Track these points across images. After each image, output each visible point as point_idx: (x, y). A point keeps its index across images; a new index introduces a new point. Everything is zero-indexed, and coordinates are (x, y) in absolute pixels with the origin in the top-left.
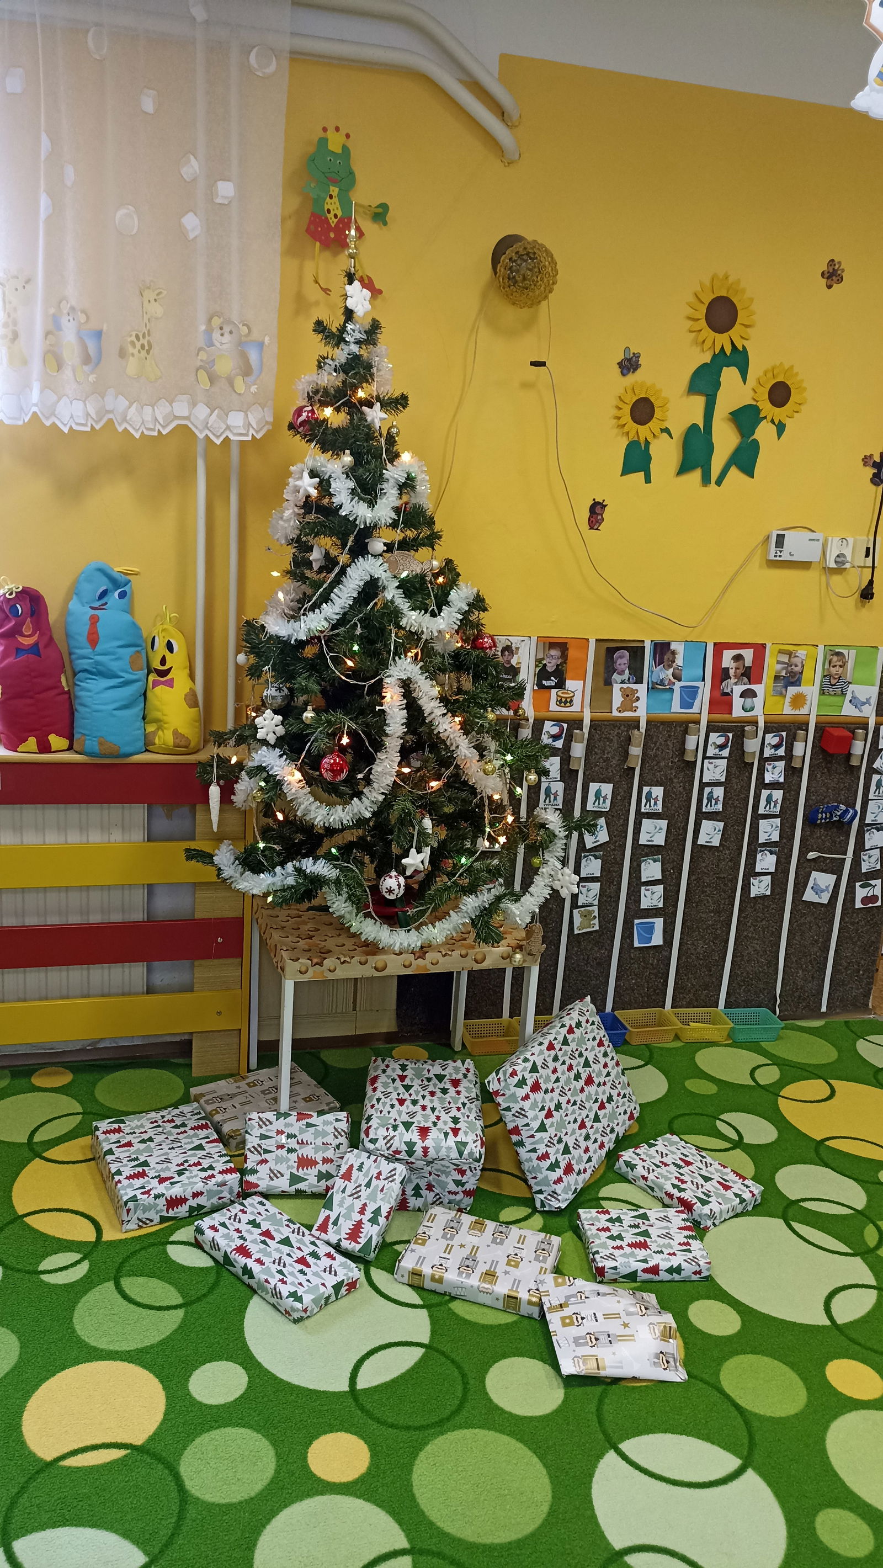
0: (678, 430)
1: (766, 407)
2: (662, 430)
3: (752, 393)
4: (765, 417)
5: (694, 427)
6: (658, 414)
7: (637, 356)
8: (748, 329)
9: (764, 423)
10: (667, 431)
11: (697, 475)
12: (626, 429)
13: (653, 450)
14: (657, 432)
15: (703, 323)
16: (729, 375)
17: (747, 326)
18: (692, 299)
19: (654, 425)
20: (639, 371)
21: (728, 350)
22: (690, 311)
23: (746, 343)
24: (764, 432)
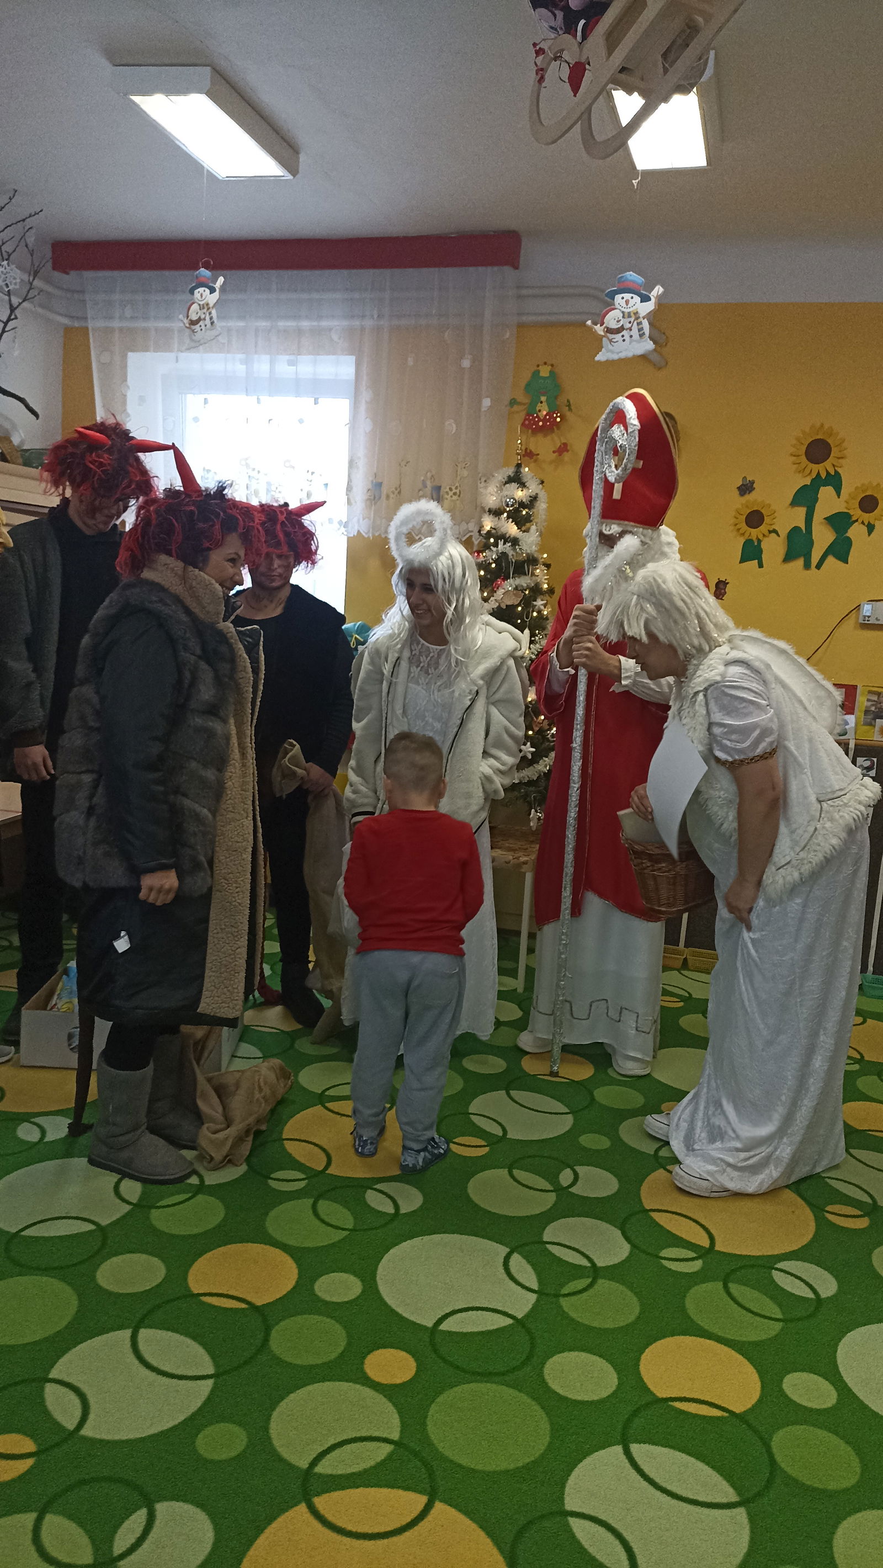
0: (784, 532)
1: (856, 513)
2: (770, 532)
3: (845, 505)
4: (857, 521)
5: (796, 529)
6: (767, 520)
7: (752, 483)
8: (840, 461)
9: (856, 523)
10: (775, 531)
11: (800, 562)
12: (741, 531)
13: (763, 546)
14: (766, 533)
15: (804, 458)
16: (826, 492)
17: (839, 458)
18: (794, 442)
19: (764, 528)
20: (753, 492)
21: (823, 475)
22: (793, 450)
23: (839, 470)
24: (856, 532)
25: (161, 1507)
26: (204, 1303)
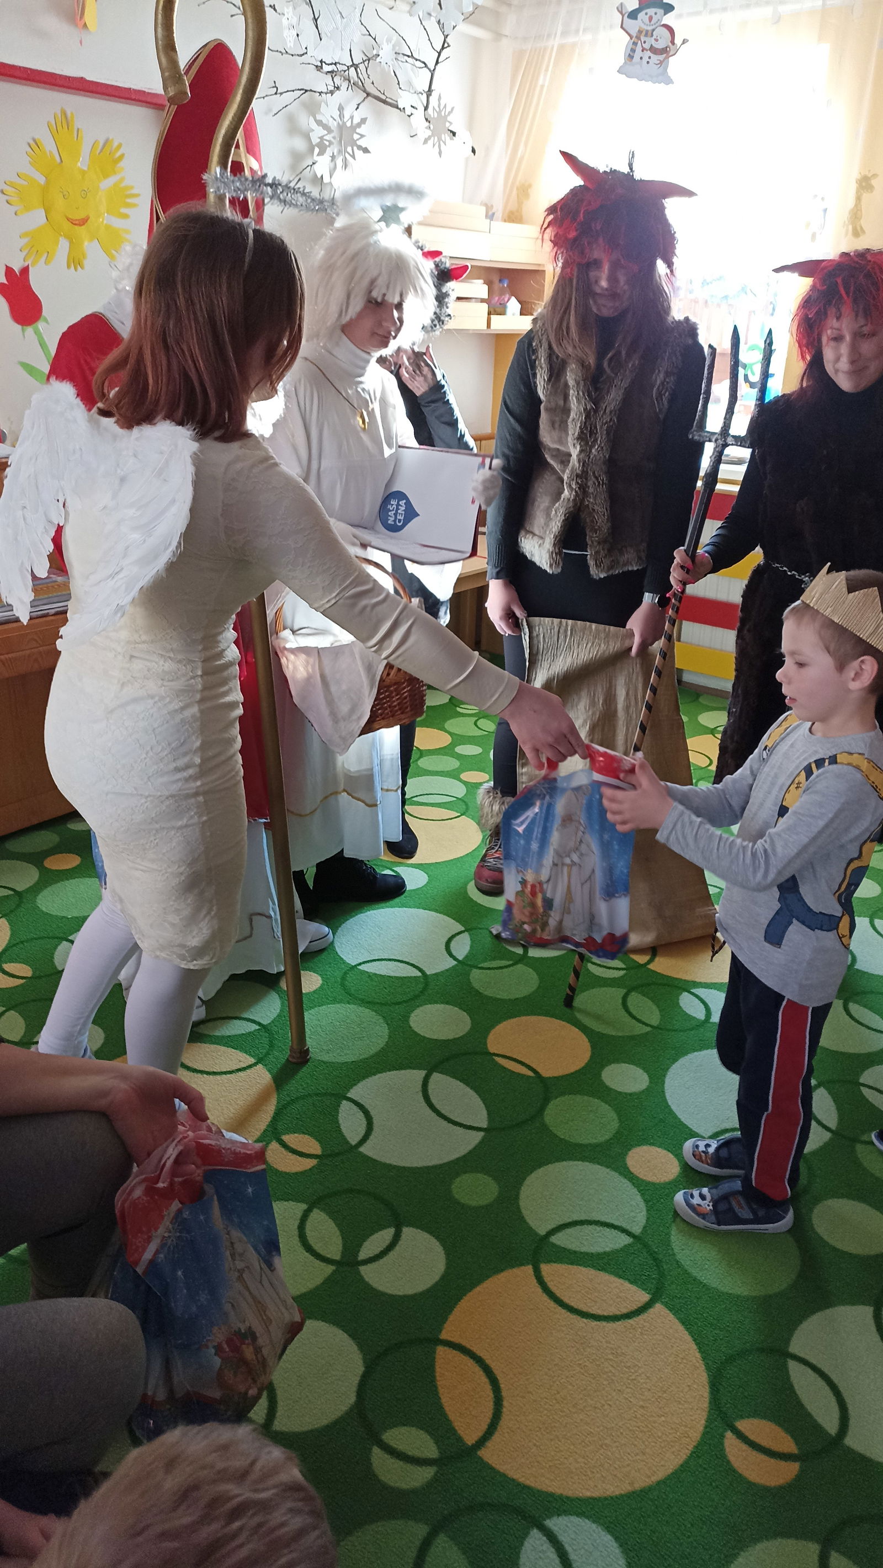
25: (406, 1231)
26: (497, 1063)
